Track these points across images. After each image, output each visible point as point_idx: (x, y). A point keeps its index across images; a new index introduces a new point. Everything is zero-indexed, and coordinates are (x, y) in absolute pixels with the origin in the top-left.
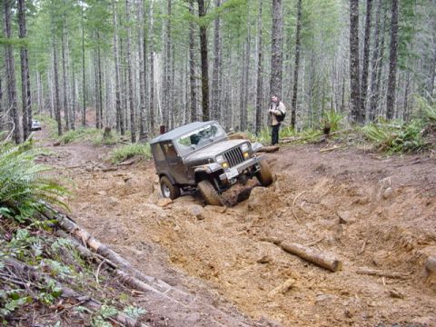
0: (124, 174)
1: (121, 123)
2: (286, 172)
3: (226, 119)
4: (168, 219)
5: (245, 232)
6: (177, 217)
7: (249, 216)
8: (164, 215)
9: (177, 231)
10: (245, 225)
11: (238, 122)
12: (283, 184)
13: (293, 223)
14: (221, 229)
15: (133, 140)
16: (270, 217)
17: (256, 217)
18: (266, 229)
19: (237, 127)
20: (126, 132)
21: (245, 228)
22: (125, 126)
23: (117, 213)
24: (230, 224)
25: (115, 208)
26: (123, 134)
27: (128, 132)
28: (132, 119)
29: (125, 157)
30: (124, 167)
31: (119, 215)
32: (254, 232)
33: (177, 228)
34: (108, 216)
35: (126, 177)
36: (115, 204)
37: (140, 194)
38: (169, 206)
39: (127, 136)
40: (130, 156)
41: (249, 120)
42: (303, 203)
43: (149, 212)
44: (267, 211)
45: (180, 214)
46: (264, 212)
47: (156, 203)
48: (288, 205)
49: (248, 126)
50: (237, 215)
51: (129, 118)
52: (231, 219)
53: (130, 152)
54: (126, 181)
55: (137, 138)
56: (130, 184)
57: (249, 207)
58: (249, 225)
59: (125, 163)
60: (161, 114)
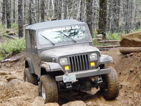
0: (7, 72)
1: (8, 15)
3: (126, 13)
15: (21, 35)
20: (13, 25)
22: (12, 18)
26: (9, 26)
27: (15, 25)
28: (20, 10)
29: (11, 53)
30: (9, 65)
35: (9, 76)
37: (24, 97)
39: (14, 29)
40: (15, 53)
51: (17, 8)
53: (15, 48)
54: (9, 80)
56: (12, 85)
59: (9, 60)
60: (53, 6)
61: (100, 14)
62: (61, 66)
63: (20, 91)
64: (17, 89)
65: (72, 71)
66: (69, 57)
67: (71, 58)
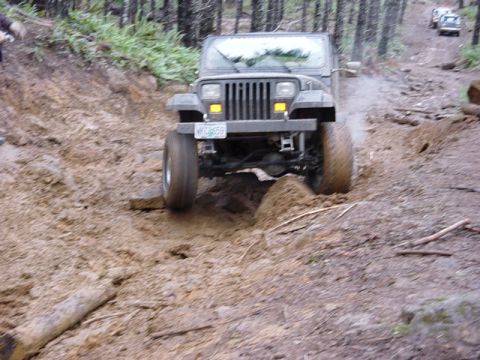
62: (202, 101)
65: (227, 118)
66: (224, 82)
67: (227, 85)
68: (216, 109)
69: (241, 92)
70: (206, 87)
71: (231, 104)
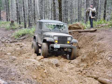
0: (20, 44)
1: (19, 18)
2: (100, 42)
3: (71, 15)
4: (41, 67)
5: (80, 72)
6: (45, 66)
7: (82, 64)
8: (39, 65)
9: (45, 73)
10: (79, 69)
11: (77, 17)
12: (99, 48)
13: (104, 68)
14: (67, 71)
15: (25, 27)
16: (92, 65)
17: (85, 65)
18: (90, 71)
19: (77, 19)
20: (22, 23)
21: (80, 71)
22: (21, 20)
23: (15, 64)
24: (72, 68)
25: (14, 61)
26: (20, 24)
27: (23, 23)
29: (21, 35)
30: (21, 40)
31: (17, 65)
32: (84, 72)
33: (45, 71)
34: (11, 66)
35: (21, 45)
36: (14, 59)
37: (28, 54)
38: (42, 60)
39: (22, 25)
40: (23, 35)
41: (82, 16)
42: (109, 58)
43: (32, 63)
44: (91, 62)
45: (47, 64)
46: (89, 62)
47: (35, 59)
48: (101, 59)
49: (82, 19)
50: (76, 64)
51: (23, 16)
52: (73, 66)
53: (23, 33)
54: (21, 47)
55: (27, 26)
56: (23, 49)
57: (82, 60)
58: (81, 69)
59: (21, 38)
60: (39, 14)
61: (59, 16)
63: (26, 51)
64: (25, 51)
65: (58, 44)
66: (58, 36)
67: (59, 37)
68: (56, 41)
69: (61, 38)
70: (54, 37)
71: (59, 41)
